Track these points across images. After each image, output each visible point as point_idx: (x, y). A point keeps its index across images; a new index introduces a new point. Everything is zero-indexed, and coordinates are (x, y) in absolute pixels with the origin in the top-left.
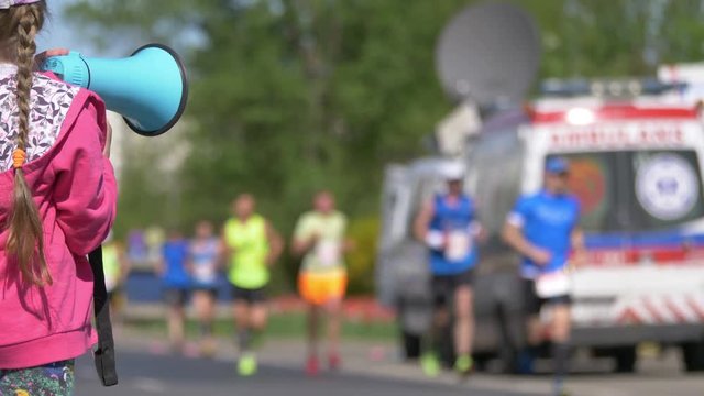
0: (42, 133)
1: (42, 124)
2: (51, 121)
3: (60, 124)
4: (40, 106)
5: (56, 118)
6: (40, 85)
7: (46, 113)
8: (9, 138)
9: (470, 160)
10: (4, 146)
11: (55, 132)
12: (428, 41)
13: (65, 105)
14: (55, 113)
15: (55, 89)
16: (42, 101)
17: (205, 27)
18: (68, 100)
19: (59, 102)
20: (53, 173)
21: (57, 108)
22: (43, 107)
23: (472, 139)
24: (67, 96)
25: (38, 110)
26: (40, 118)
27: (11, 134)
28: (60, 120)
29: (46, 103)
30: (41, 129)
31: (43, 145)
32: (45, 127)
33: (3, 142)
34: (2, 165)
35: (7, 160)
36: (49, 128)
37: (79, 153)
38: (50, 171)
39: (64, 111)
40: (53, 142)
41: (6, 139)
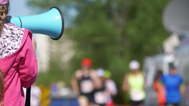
0: (15, 45)
1: (14, 42)
2: (17, 40)
3: (21, 41)
4: (13, 35)
5: (19, 39)
6: (11, 28)
7: (15, 38)
8: (3, 47)
9: (176, 56)
10: (1, 50)
11: (19, 44)
12: (160, 12)
13: (22, 34)
14: (18, 37)
15: (17, 29)
16: (13, 34)
17: (78, 8)
18: (22, 32)
19: (19, 33)
20: (19, 58)
21: (19, 35)
22: (14, 36)
23: (176, 48)
24: (21, 31)
25: (12, 37)
26: (13, 39)
27: (3, 46)
28: (20, 40)
29: (14, 34)
30: (14, 43)
31: (15, 49)
32: (15, 43)
33: (1, 49)
34: (1, 57)
35: (3, 55)
36: (17, 43)
37: (28, 50)
38: (18, 58)
39: (22, 36)
40: (19, 47)
41: (2, 48)
